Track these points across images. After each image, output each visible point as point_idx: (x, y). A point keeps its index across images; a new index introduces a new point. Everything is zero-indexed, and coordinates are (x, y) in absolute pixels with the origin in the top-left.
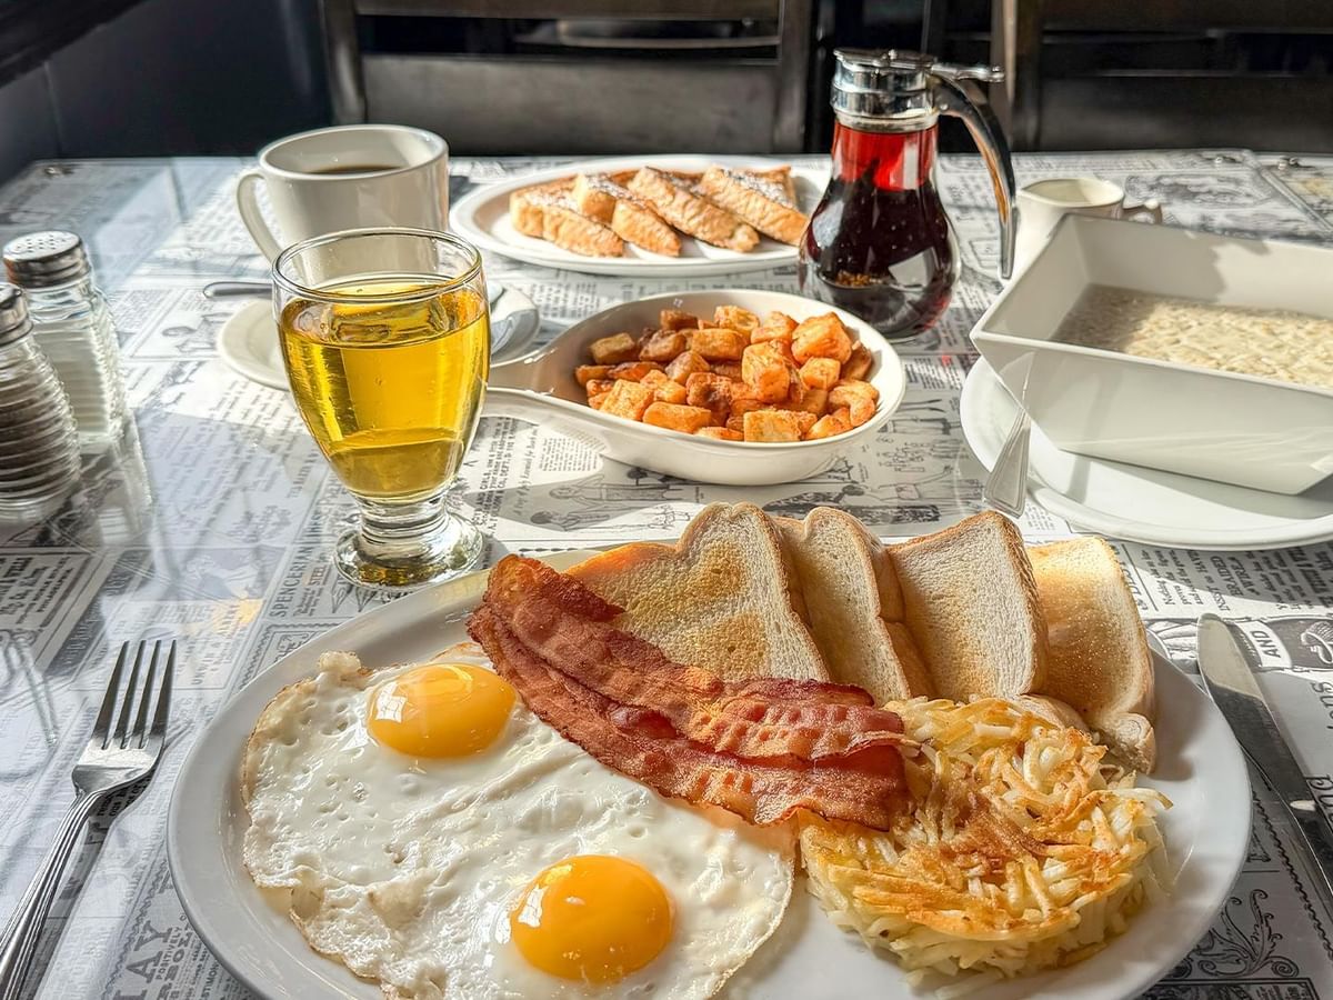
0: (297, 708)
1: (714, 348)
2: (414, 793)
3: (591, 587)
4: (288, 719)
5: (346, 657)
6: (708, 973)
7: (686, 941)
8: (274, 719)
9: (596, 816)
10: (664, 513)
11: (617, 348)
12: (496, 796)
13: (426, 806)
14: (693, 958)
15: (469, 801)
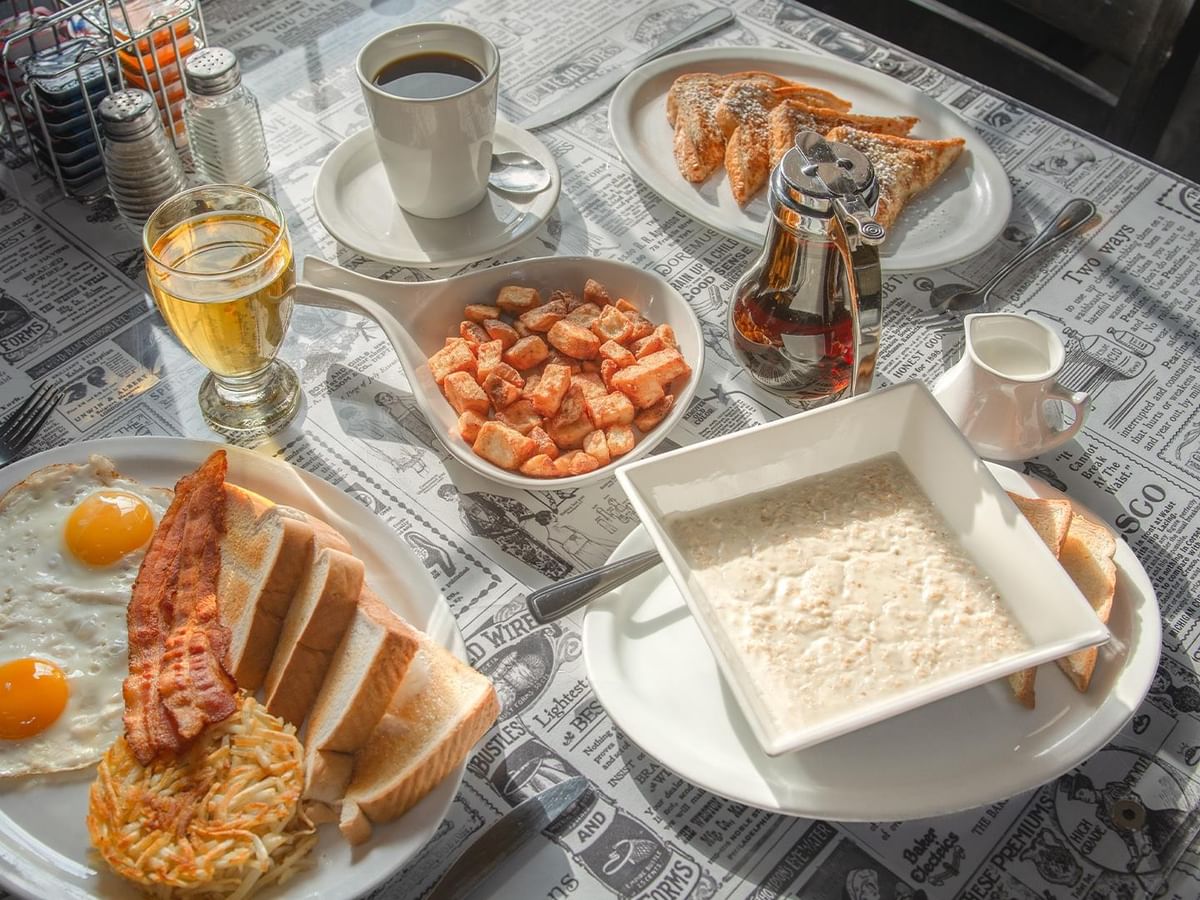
0: (57, 479)
1: (560, 343)
2: (51, 568)
3: (229, 506)
4: (48, 483)
5: (107, 461)
6: (28, 764)
7: (41, 741)
8: (39, 480)
9: (93, 644)
10: (413, 457)
11: (515, 301)
12: (75, 598)
13: (46, 578)
14: (31, 752)
15: (63, 592)
